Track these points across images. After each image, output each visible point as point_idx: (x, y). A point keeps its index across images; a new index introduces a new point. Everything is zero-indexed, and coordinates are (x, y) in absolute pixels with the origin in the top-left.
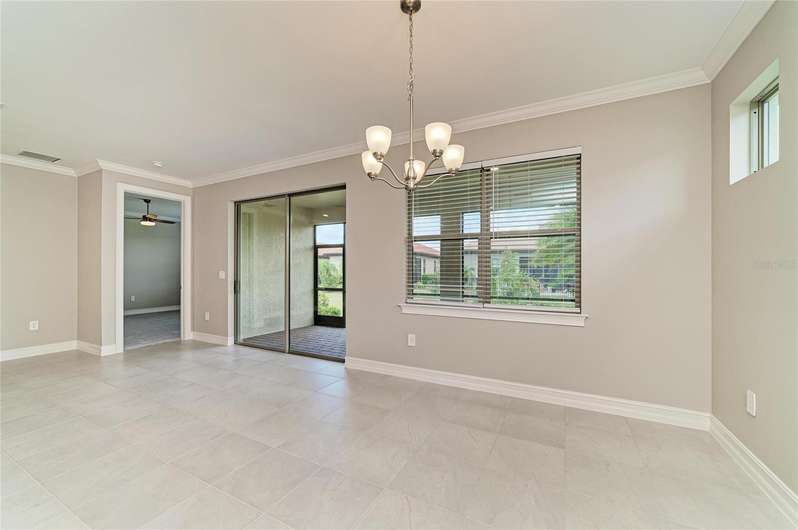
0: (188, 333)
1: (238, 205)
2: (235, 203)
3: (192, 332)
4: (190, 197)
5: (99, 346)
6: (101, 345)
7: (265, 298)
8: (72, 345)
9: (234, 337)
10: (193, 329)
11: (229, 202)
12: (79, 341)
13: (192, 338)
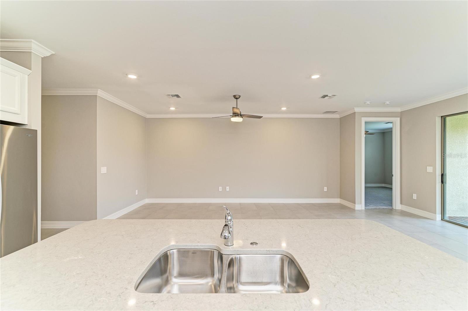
0: (397, 205)
1: (444, 118)
2: (442, 117)
3: (401, 205)
4: (399, 118)
5: (354, 204)
6: (355, 204)
7: (458, 187)
8: (337, 201)
9: (441, 215)
10: (401, 203)
11: (437, 117)
12: (341, 199)
13: (400, 209)
